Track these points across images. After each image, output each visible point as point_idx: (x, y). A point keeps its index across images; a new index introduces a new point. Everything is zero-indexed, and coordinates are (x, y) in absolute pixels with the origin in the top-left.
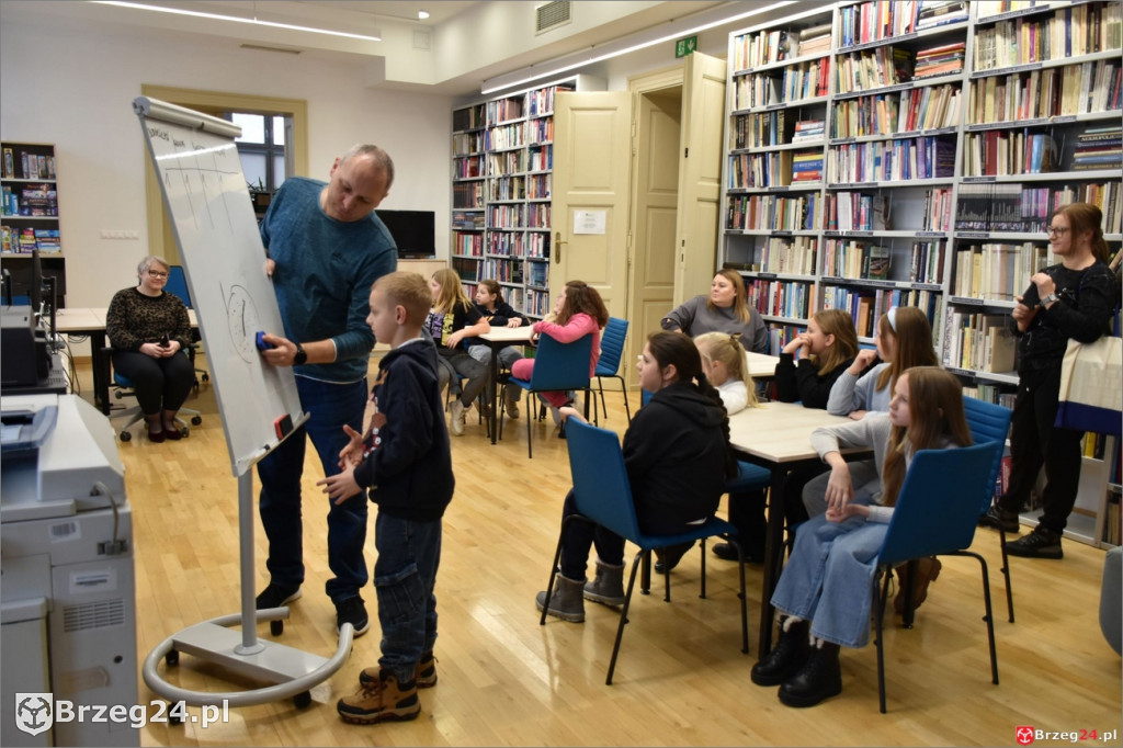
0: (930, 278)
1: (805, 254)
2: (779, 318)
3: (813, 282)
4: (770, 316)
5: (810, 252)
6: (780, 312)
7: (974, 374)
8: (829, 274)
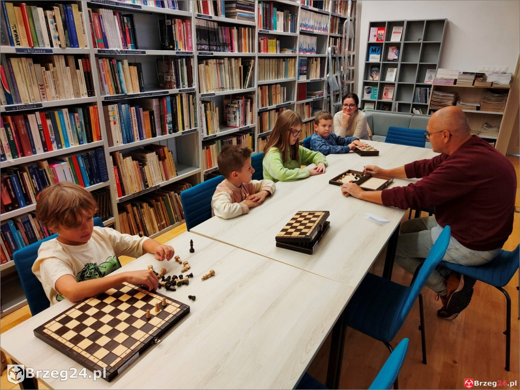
0: (184, 84)
1: (74, 76)
2: (55, 151)
3: (93, 104)
4: (40, 154)
5: (81, 72)
6: (54, 145)
7: (216, 136)
8: (110, 93)
